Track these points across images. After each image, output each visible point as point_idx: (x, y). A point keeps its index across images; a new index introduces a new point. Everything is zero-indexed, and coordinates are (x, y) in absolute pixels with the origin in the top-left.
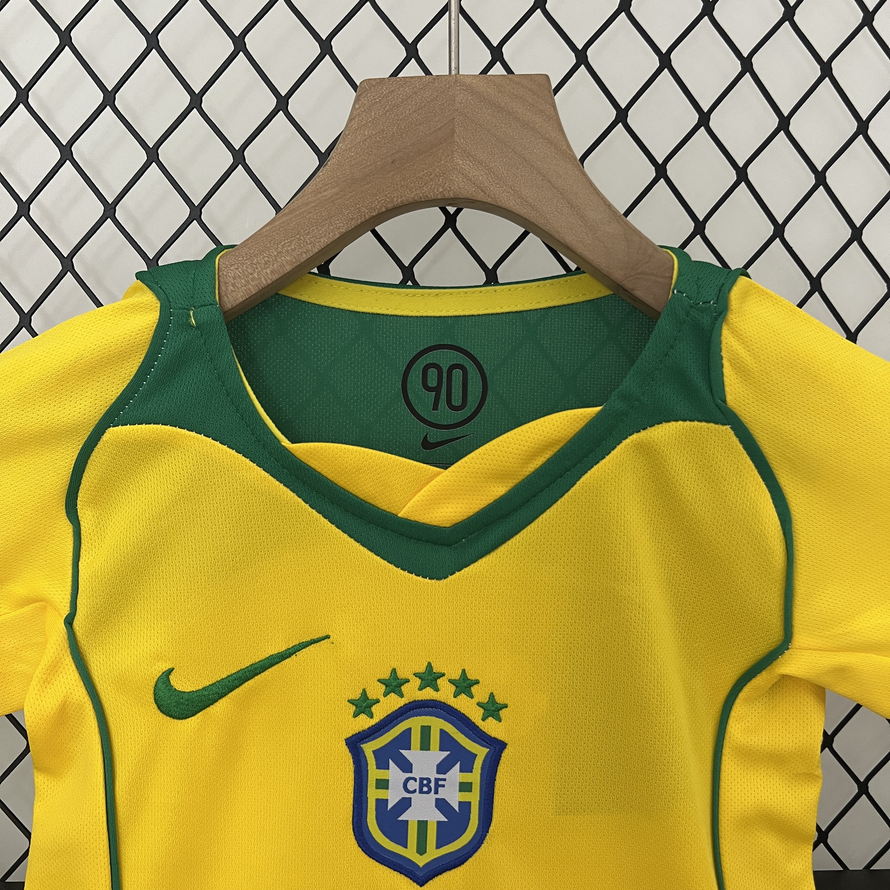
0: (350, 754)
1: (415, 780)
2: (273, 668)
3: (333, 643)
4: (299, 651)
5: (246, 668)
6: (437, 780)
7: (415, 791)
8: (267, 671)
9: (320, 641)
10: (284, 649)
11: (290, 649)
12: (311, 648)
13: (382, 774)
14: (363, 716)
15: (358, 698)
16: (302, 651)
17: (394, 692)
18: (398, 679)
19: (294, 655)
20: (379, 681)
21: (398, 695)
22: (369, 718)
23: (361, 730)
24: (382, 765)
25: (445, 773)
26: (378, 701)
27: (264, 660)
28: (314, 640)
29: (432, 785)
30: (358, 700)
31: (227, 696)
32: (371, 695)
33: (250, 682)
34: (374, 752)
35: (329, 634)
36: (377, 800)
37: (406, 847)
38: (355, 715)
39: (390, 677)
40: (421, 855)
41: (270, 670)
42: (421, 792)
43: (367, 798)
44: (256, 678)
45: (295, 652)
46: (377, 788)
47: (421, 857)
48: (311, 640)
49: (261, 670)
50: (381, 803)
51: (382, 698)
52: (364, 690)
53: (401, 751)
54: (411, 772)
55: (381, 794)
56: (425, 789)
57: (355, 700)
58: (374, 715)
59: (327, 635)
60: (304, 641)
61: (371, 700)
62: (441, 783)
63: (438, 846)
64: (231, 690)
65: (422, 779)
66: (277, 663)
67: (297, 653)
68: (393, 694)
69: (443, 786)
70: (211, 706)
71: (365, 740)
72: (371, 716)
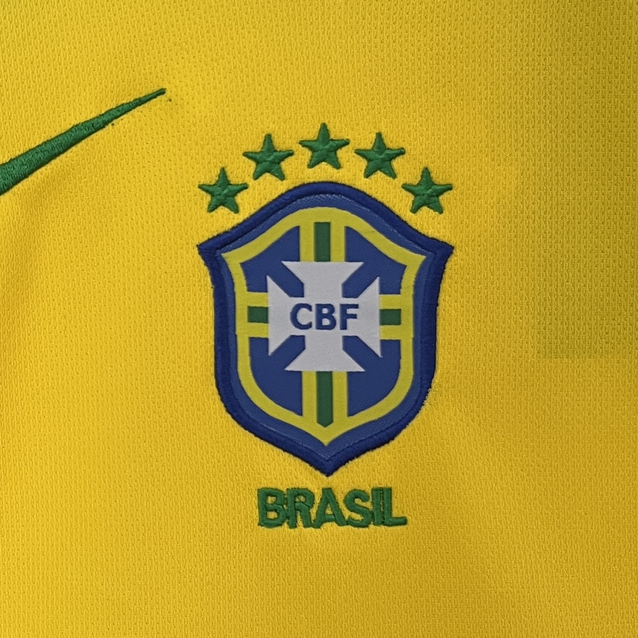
0: (206, 268)
1: (309, 307)
2: (79, 145)
3: (170, 100)
4: (117, 117)
5: (37, 147)
6: (344, 307)
7: (309, 326)
8: (69, 151)
9: (149, 100)
10: (93, 115)
11: (103, 115)
12: (136, 112)
13: (257, 299)
14: (222, 211)
15: (213, 182)
16: (122, 117)
17: (269, 172)
18: (276, 150)
19: (110, 125)
20: (246, 154)
21: (277, 177)
22: (233, 213)
23: (221, 230)
24: (256, 285)
25: (356, 296)
26: (245, 187)
27: (64, 133)
28: (140, 99)
29: (337, 315)
30: (214, 185)
31: (10, 191)
32: (235, 178)
33: (43, 169)
34: (243, 265)
35: (164, 87)
36: (252, 340)
37: (300, 413)
38: (212, 208)
39: (263, 148)
40: (325, 425)
41: (74, 149)
42: (320, 326)
43: (236, 336)
44: (53, 162)
45: (112, 120)
46: (251, 320)
47: (324, 429)
48: (135, 100)
49: (61, 150)
50: (258, 345)
51: (251, 182)
53: (285, 263)
54: (302, 295)
55: (258, 330)
56: (326, 322)
57: (209, 186)
58: (241, 208)
59: (161, 89)
60: (125, 101)
61: (235, 185)
62: (350, 311)
63: (351, 413)
64: (17, 181)
65: (320, 307)
66: (84, 137)
67: (114, 121)
68: (268, 174)
69: (354, 316)
71: (228, 246)
72: (236, 210)
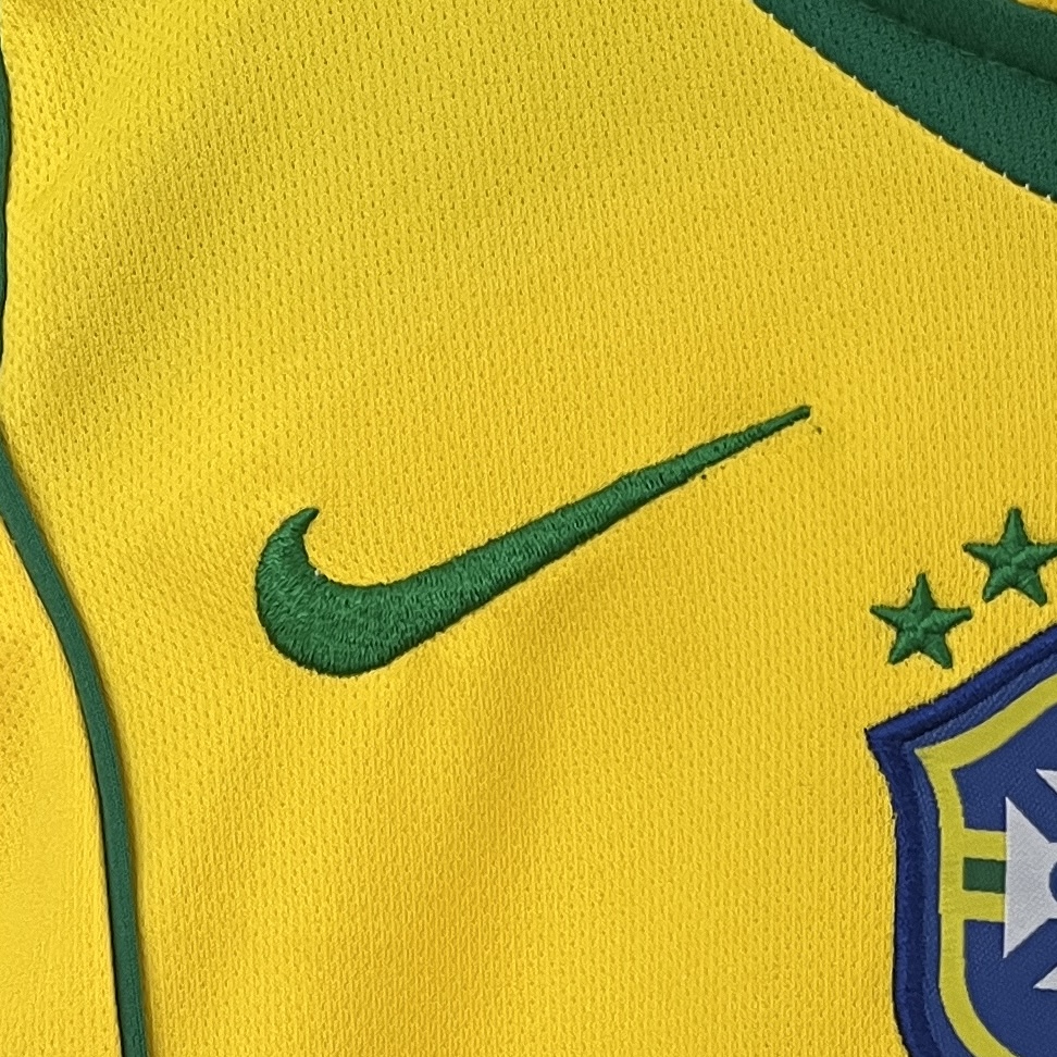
0: (881, 777)
2: (633, 517)
3: (819, 430)
4: (712, 463)
5: (545, 517)
8: (612, 529)
9: (778, 429)
10: (664, 456)
11: (683, 456)
12: (751, 453)
13: (984, 844)
14: (918, 661)
15: (901, 604)
16: (722, 463)
17: (1014, 586)
18: (1030, 544)
19: (698, 478)
20: (968, 548)
21: (1030, 596)
22: (940, 667)
23: (915, 702)
24: (985, 816)
26: (965, 615)
27: (604, 491)
28: (759, 426)
30: (904, 608)
31: (487, 607)
32: (946, 598)
33: (558, 563)
34: (956, 773)
35: (808, 403)
36: (970, 926)
38: (898, 656)
39: (1003, 537)
41: (622, 523)
43: (939, 917)
44: (579, 550)
45: (701, 467)
46: (969, 885)
48: (750, 428)
49: (595, 525)
50: (982, 935)
51: (979, 607)
52: (922, 579)
53: (1041, 773)
55: (983, 906)
57: (893, 609)
58: (956, 659)
59: (801, 408)
61: (945, 611)
64: (502, 587)
67: (707, 471)
68: (1012, 591)
70: (439, 635)
71: (927, 734)
72: (947, 661)
